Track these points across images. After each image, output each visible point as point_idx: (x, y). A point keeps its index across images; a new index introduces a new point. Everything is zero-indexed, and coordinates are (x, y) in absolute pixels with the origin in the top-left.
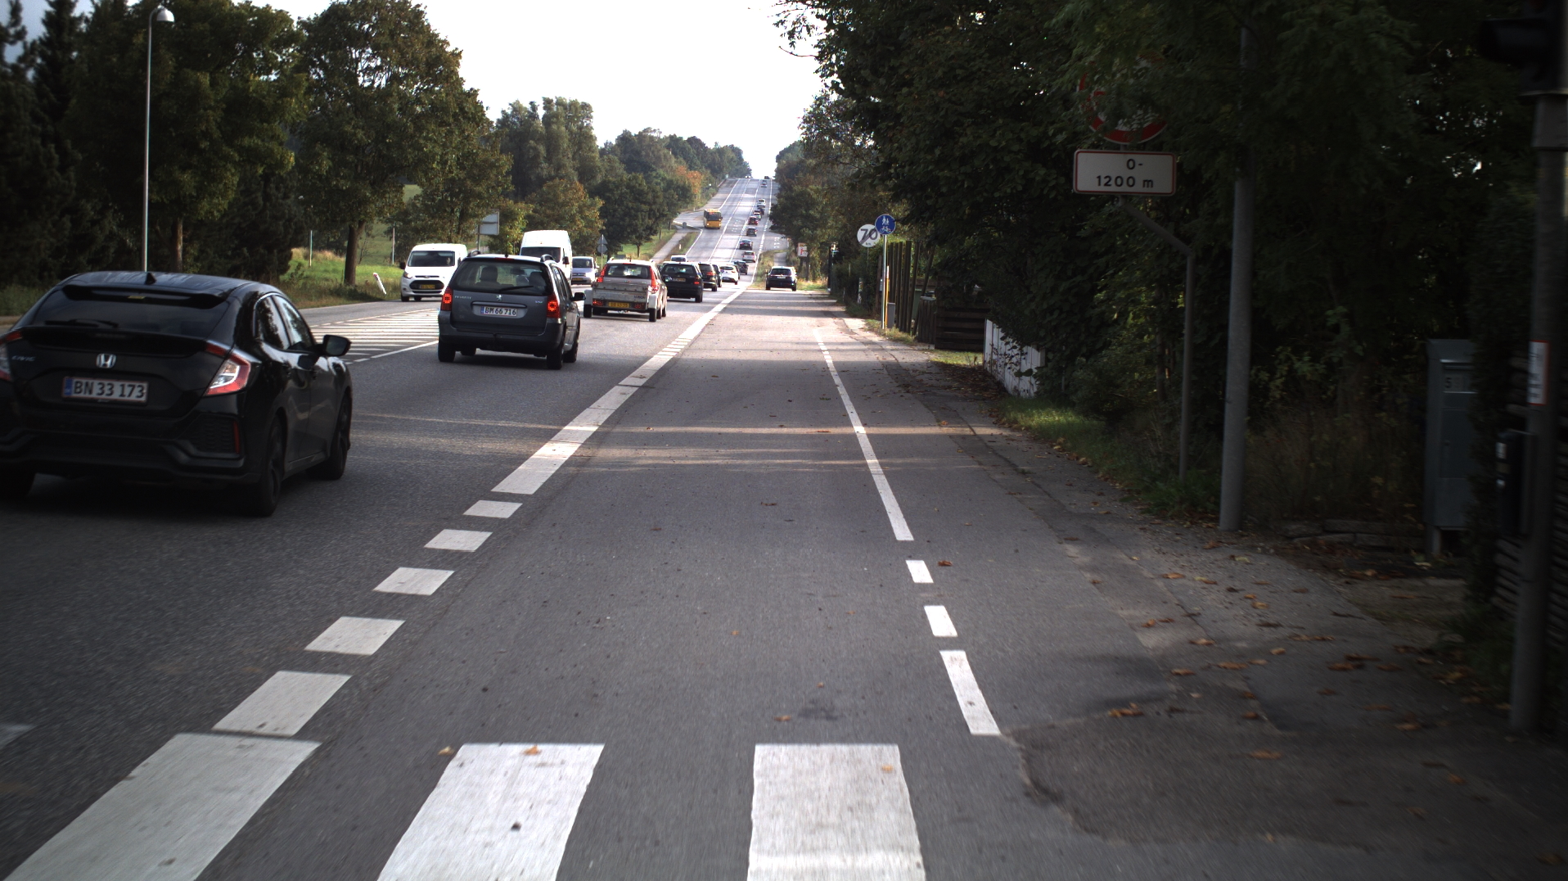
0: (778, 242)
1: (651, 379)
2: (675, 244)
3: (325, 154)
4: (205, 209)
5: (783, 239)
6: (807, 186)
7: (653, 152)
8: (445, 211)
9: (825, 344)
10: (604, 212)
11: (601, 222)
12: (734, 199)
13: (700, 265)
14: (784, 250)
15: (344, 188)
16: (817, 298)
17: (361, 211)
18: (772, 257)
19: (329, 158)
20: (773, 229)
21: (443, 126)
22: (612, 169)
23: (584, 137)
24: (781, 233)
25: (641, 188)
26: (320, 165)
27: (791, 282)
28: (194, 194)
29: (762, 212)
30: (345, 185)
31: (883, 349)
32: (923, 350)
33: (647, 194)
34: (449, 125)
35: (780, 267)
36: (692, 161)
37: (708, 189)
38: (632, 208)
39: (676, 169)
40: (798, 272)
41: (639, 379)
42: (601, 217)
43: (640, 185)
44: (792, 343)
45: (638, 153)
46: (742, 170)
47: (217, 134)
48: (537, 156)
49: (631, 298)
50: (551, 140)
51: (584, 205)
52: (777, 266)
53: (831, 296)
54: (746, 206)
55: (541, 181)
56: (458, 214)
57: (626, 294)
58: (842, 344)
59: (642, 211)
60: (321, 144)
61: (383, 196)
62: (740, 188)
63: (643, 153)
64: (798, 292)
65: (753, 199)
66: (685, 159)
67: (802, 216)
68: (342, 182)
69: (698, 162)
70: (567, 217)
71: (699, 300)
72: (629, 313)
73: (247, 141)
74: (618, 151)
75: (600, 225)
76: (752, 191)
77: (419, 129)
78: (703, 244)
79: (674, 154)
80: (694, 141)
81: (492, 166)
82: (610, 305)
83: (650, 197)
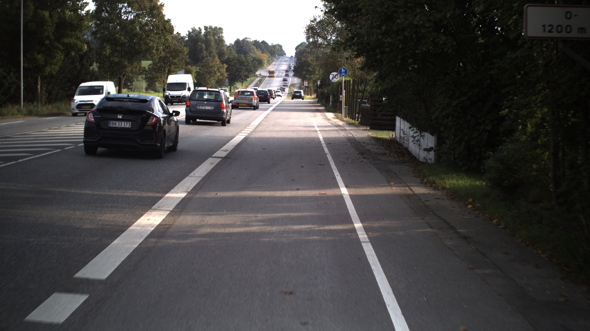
0: (296, 80)
1: (230, 152)
2: (257, 82)
3: (108, 47)
4: (48, 70)
5: (298, 79)
6: (307, 58)
7: (248, 47)
8: (162, 70)
9: (318, 127)
10: (227, 70)
11: (227, 73)
12: (279, 64)
13: (268, 90)
14: (299, 84)
15: (116, 61)
16: (312, 103)
17: (124, 70)
18: (294, 86)
19: (110, 49)
20: (294, 75)
21: (157, 35)
22: (231, 53)
23: (221, 41)
24: (298, 77)
25: (243, 60)
26: (106, 52)
27: (302, 96)
28: (43, 64)
29: (290, 68)
30: (116, 60)
31: (345, 130)
32: (365, 130)
33: (245, 62)
34: (160, 34)
35: (297, 90)
36: (263, 50)
37: (269, 61)
38: (239, 68)
39: (258, 54)
40: (304, 92)
41: (224, 152)
42: (227, 71)
43: (242, 59)
44: (303, 126)
45: (242, 47)
46: (282, 53)
47: (52, 37)
48: (202, 48)
49: (247, 102)
50: (207, 42)
51: (220, 67)
52: (296, 90)
53: (318, 102)
54: (284, 67)
55: (203, 58)
56: (167, 71)
57: (246, 101)
58: (326, 127)
59: (243, 69)
60: (106, 43)
61: (132, 65)
62: (281, 60)
63: (244, 47)
64: (304, 100)
65: (287, 64)
66: (260, 49)
67: (305, 70)
68: (115, 58)
69: (265, 50)
70: (213, 72)
71: (269, 103)
72: (246, 107)
73: (66, 41)
74: (235, 47)
75: (226, 75)
76: (286, 61)
77: (147, 36)
78: (267, 82)
79: (257, 48)
80: (263, 42)
81: (180, 52)
82: (240, 105)
83: (246, 63)
